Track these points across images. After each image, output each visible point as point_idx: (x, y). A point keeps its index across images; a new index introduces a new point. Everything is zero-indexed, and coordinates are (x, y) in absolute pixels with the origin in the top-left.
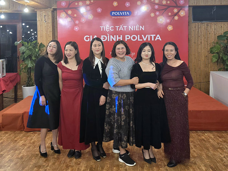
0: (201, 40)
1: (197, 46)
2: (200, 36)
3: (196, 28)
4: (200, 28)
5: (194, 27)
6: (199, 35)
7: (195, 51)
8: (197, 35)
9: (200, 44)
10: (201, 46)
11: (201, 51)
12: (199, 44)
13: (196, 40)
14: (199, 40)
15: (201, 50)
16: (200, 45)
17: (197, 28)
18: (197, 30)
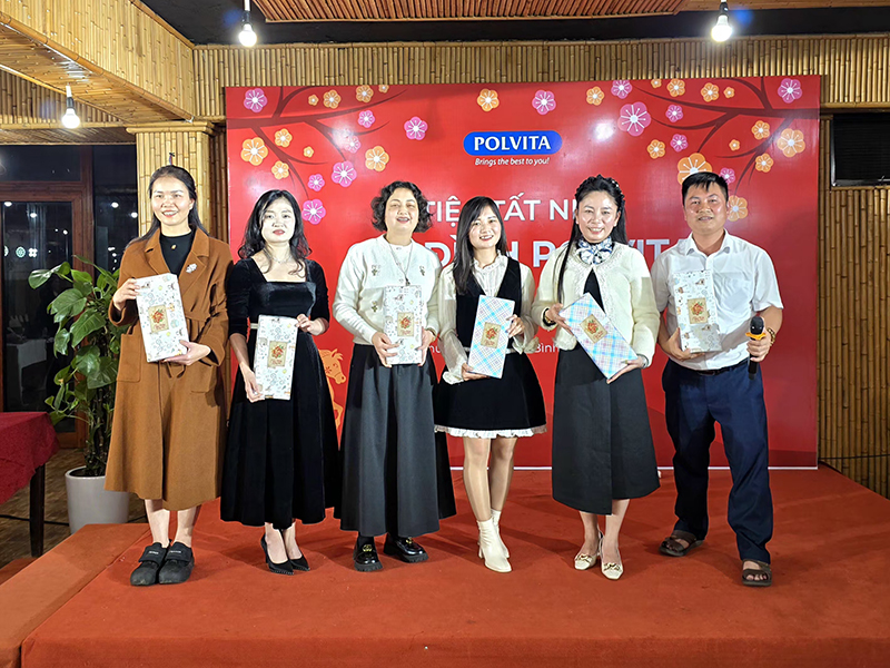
0: (870, 265)
1: (852, 292)
2: (867, 247)
3: (847, 211)
4: (867, 209)
5: (841, 206)
6: (864, 244)
7: (845, 312)
8: (851, 240)
9: (864, 281)
10: (870, 290)
11: (870, 314)
12: (861, 283)
13: (848, 262)
14: (860, 263)
15: (870, 308)
16: (864, 286)
17: (850, 213)
18: (851, 218)
